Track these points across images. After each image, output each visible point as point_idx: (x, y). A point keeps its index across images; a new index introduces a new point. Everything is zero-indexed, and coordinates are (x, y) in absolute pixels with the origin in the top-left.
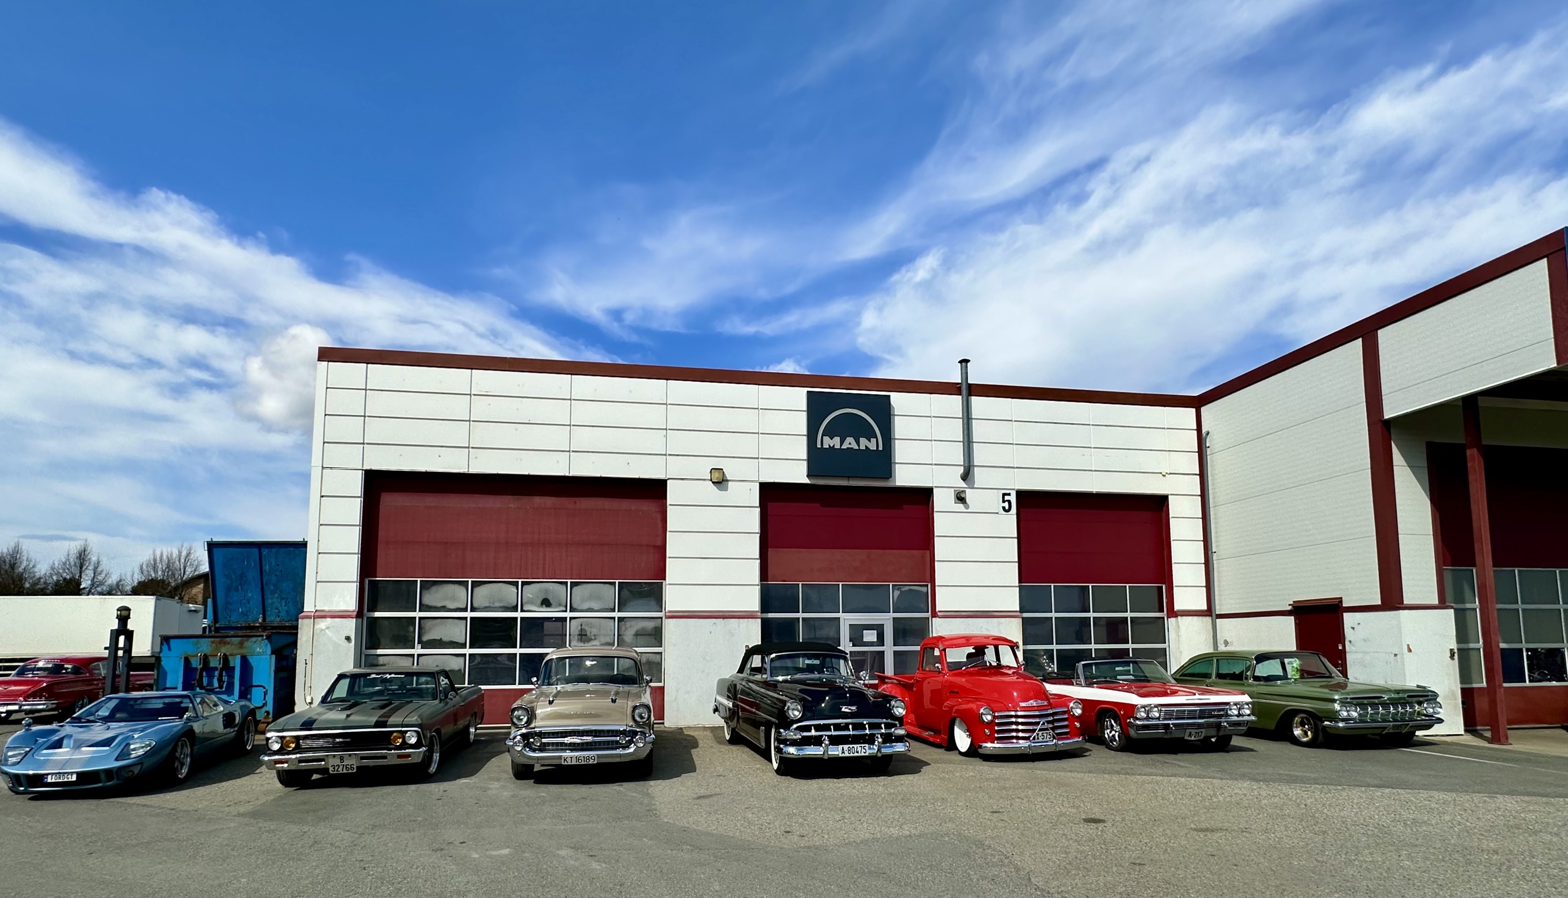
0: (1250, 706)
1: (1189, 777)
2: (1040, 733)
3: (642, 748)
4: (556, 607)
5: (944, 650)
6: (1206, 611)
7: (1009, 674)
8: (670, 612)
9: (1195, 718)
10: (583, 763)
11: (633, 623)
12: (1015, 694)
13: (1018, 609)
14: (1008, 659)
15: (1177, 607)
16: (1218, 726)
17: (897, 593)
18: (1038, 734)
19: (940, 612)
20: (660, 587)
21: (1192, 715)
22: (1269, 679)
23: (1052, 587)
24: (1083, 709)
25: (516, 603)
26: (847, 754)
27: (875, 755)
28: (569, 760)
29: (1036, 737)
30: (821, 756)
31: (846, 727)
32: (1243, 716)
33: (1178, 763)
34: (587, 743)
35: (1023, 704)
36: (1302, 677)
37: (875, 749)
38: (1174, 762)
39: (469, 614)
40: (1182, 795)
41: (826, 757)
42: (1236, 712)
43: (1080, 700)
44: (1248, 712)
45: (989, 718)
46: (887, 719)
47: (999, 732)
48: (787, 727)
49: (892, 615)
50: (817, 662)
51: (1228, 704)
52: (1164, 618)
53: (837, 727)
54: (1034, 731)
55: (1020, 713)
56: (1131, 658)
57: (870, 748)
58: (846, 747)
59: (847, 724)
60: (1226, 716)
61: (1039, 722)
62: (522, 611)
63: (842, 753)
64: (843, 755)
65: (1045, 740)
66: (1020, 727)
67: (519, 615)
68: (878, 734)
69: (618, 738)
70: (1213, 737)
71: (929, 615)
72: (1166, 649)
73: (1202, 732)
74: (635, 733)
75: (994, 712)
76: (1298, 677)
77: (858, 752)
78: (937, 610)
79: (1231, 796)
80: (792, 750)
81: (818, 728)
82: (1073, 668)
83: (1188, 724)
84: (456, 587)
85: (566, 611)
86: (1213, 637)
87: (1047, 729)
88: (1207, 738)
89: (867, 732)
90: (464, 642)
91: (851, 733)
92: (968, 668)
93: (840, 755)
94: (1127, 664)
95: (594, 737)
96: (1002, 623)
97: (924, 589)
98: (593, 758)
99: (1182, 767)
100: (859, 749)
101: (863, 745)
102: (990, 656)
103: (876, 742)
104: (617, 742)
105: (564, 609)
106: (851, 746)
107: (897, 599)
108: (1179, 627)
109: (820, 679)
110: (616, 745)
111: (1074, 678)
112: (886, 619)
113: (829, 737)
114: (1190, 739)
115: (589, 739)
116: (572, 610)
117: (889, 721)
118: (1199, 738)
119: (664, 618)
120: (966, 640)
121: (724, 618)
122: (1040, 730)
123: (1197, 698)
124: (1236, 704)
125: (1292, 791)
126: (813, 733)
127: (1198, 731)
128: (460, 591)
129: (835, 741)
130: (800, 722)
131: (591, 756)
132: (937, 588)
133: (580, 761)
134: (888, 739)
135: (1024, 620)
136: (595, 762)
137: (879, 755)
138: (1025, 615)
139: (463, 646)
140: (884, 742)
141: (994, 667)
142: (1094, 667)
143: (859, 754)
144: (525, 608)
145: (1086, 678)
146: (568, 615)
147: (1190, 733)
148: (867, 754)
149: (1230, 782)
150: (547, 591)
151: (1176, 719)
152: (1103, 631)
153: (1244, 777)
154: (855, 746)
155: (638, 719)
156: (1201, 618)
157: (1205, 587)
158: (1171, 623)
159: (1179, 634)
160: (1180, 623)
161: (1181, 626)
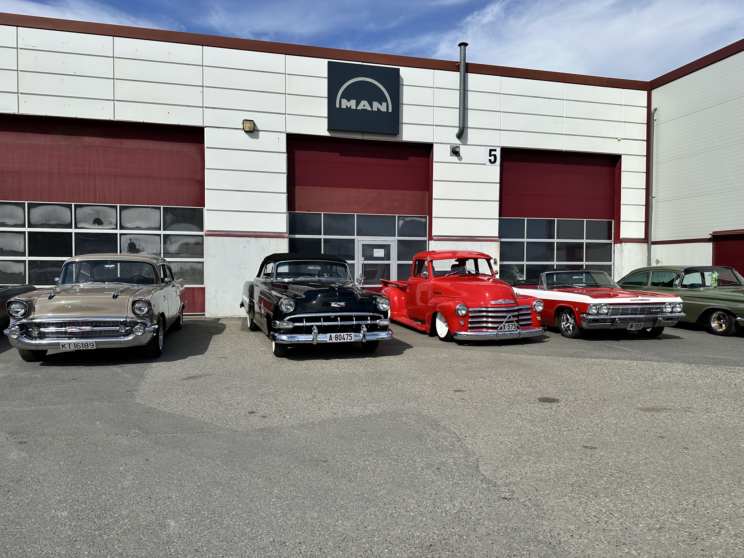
0: (681, 305)
1: (631, 360)
2: (507, 324)
3: (142, 337)
4: (107, 225)
5: (431, 261)
6: (644, 239)
7: (484, 280)
8: (208, 231)
9: (637, 314)
10: (81, 349)
11: (177, 238)
12: (487, 295)
13: (497, 235)
14: (484, 268)
15: (622, 236)
16: (655, 320)
17: (401, 222)
18: (504, 326)
19: (434, 236)
20: (201, 213)
21: (634, 312)
22: (693, 286)
23: (526, 220)
24: (544, 307)
25: (70, 222)
26: (334, 341)
27: (361, 340)
28: (67, 346)
29: (503, 328)
30: (311, 342)
31: (335, 319)
32: (675, 312)
33: (621, 348)
34: (88, 332)
35: (493, 302)
36: (719, 285)
37: (360, 336)
38: (618, 347)
39: (27, 230)
40: (627, 376)
41: (315, 343)
42: (670, 310)
43: (541, 299)
44: (679, 310)
45: (464, 312)
46: (373, 313)
47: (471, 323)
48: (281, 319)
49: (397, 238)
50: (319, 268)
51: (664, 303)
52: (611, 244)
53: (327, 319)
54: (502, 322)
55: (490, 309)
56: (584, 270)
57: (355, 336)
58: (333, 335)
59: (336, 317)
60: (661, 313)
61: (507, 316)
62: (76, 227)
63: (330, 339)
64: (331, 341)
65: (510, 329)
66: (490, 320)
67: (73, 231)
68: (363, 325)
69: (118, 328)
70: (648, 328)
71: (426, 238)
72: (611, 265)
73: (641, 324)
74: (136, 323)
75: (468, 308)
76: (716, 285)
77: (344, 339)
78: (433, 235)
79: (670, 377)
80: (284, 337)
81: (308, 320)
82: (538, 277)
83: (630, 319)
84: (13, 207)
85: (117, 229)
86: (648, 257)
87: (512, 322)
88: (644, 329)
89: (354, 323)
90: (23, 251)
91: (339, 323)
92: (450, 275)
93: (328, 341)
94: (582, 273)
95: (94, 327)
96: (484, 245)
97: (423, 220)
98: (92, 345)
99: (625, 351)
100: (346, 337)
101: (349, 334)
102: (470, 266)
103: (362, 331)
104: (118, 331)
105: (115, 227)
106: (338, 334)
107: (402, 226)
108: (622, 250)
109: (320, 281)
110: (117, 334)
111: (538, 285)
112: (393, 241)
113: (318, 326)
114: (631, 329)
115: (88, 328)
116: (122, 228)
117: (375, 314)
118: (638, 329)
119: (204, 236)
120: (453, 254)
121: (256, 237)
122: (506, 322)
123: (639, 299)
124: (670, 304)
125: (720, 372)
126: (305, 324)
127: (638, 324)
128: (19, 211)
129: (323, 330)
130: (293, 315)
131: (91, 343)
132: (433, 219)
133: (79, 347)
134: (372, 328)
135: (502, 243)
136: (95, 348)
137: (364, 341)
138: (503, 240)
139: (24, 254)
140: (368, 331)
141: (473, 275)
142: (555, 276)
143: (346, 341)
144: (79, 226)
145: (548, 284)
146: (118, 231)
147: (632, 325)
148: (353, 340)
149: (667, 364)
150: (98, 212)
151: (621, 314)
152: (564, 252)
153: (677, 359)
154: (342, 334)
155: (137, 312)
156: (639, 244)
157: (645, 222)
158: (617, 247)
159: (623, 255)
160: (624, 248)
161: (624, 249)
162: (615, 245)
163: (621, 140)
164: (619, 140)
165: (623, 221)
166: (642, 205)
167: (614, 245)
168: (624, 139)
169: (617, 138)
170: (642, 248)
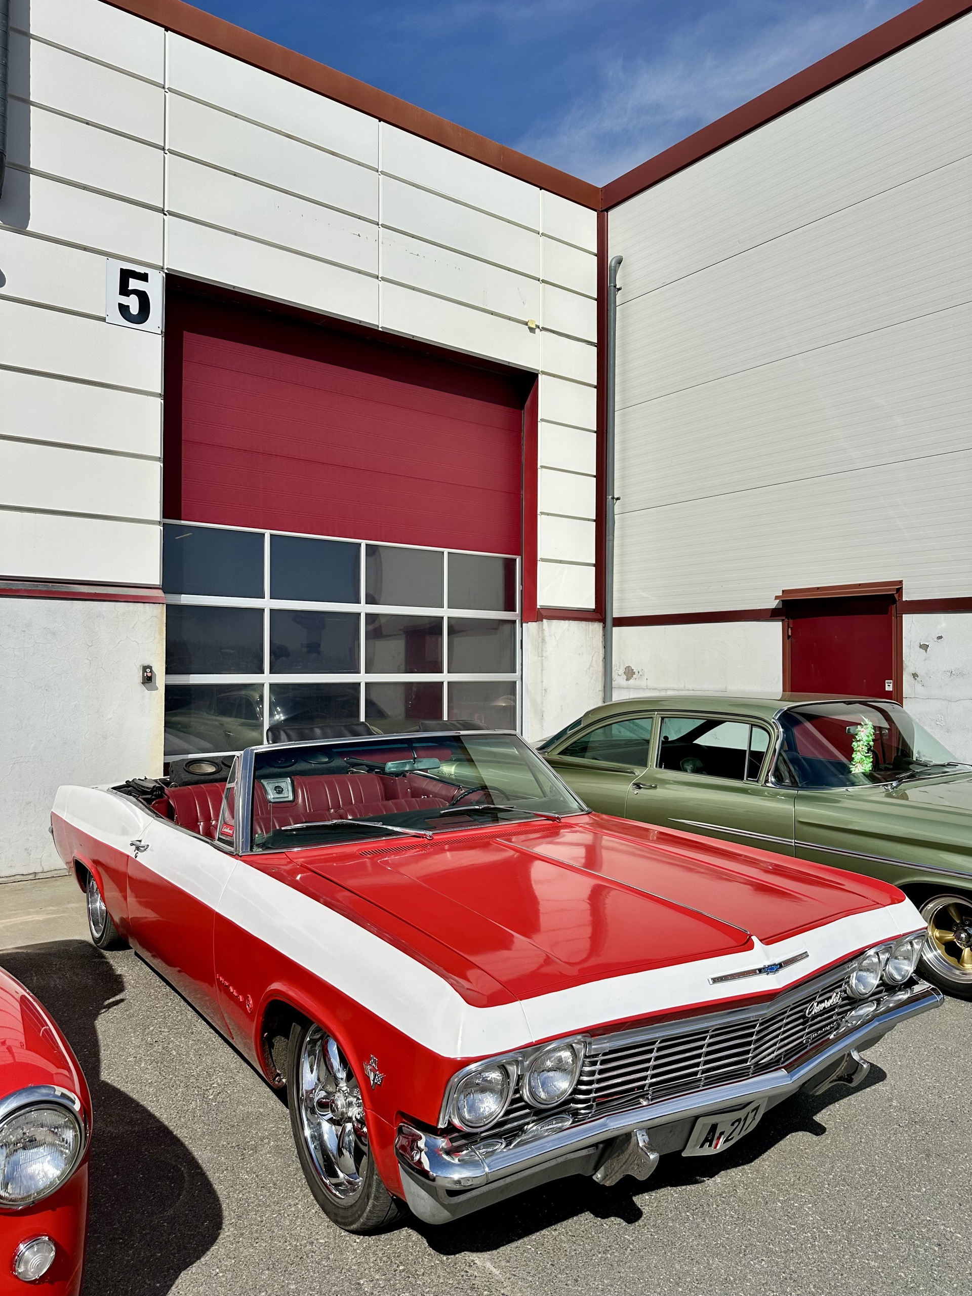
6: (594, 610)
13: (157, 582)
15: (543, 599)
23: (266, 537)
52: (514, 622)
72: (515, 684)
86: (605, 660)
96: (99, 615)
108: (543, 640)
135: (174, 611)
156: (583, 624)
157: (595, 565)
158: (529, 631)
159: (545, 654)
160: (546, 633)
161: (547, 639)
162: (524, 624)
163: (537, 330)
164: (532, 330)
165: (543, 560)
166: (589, 520)
167: (522, 627)
168: (544, 329)
169: (526, 324)
170: (590, 636)
